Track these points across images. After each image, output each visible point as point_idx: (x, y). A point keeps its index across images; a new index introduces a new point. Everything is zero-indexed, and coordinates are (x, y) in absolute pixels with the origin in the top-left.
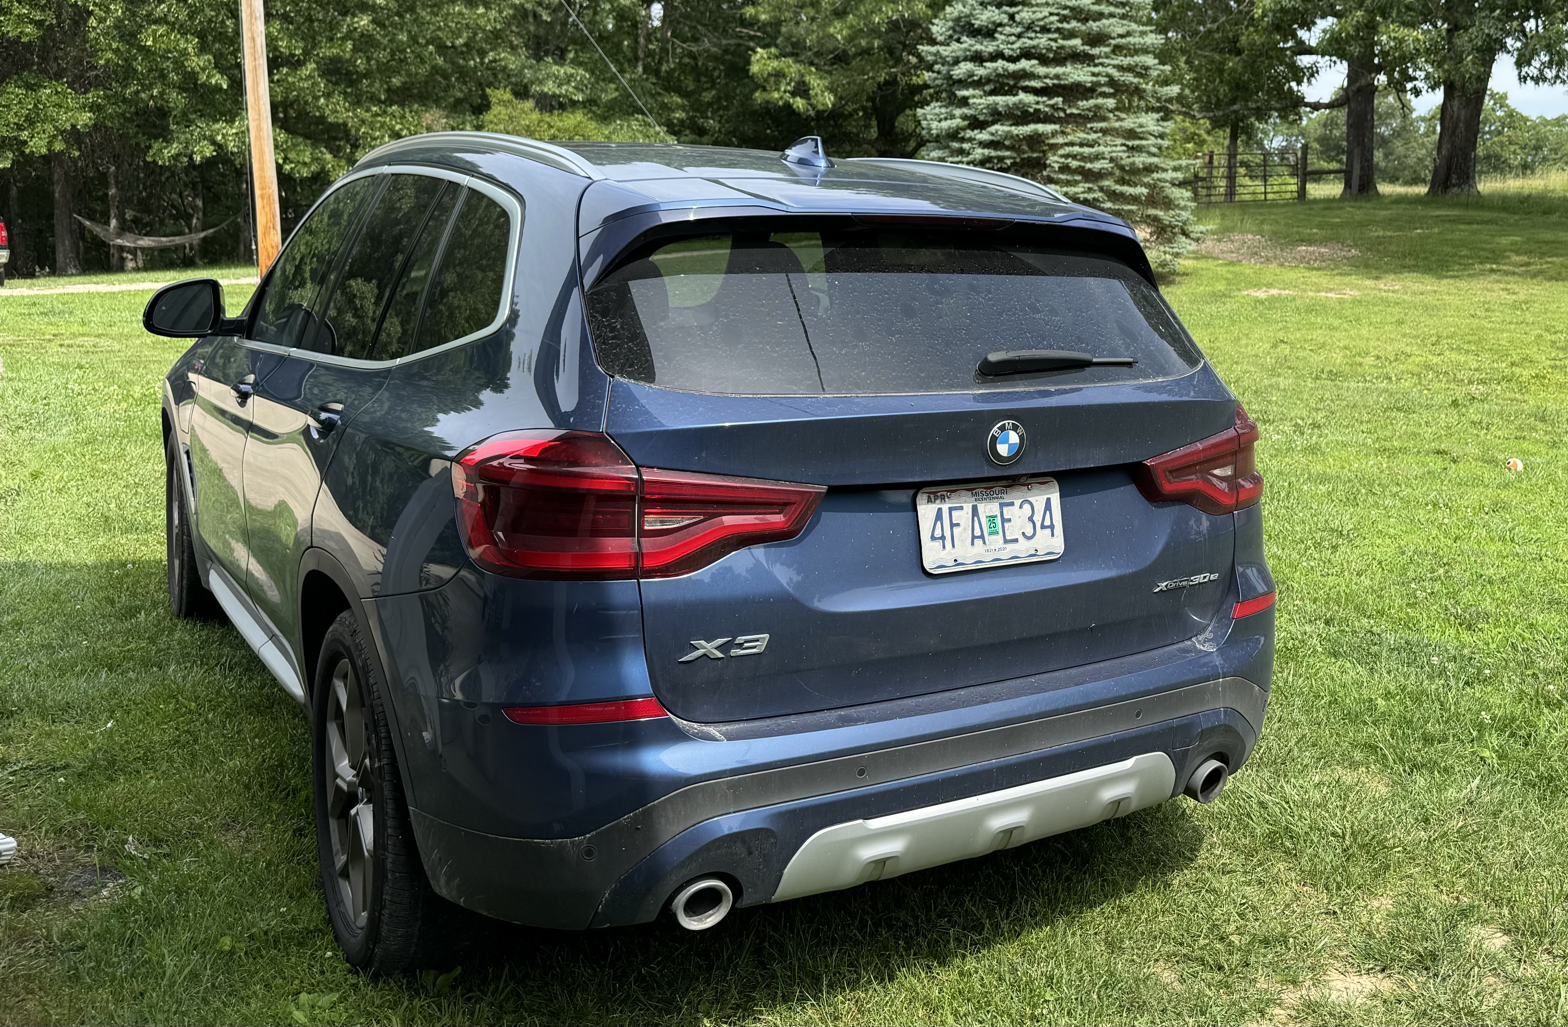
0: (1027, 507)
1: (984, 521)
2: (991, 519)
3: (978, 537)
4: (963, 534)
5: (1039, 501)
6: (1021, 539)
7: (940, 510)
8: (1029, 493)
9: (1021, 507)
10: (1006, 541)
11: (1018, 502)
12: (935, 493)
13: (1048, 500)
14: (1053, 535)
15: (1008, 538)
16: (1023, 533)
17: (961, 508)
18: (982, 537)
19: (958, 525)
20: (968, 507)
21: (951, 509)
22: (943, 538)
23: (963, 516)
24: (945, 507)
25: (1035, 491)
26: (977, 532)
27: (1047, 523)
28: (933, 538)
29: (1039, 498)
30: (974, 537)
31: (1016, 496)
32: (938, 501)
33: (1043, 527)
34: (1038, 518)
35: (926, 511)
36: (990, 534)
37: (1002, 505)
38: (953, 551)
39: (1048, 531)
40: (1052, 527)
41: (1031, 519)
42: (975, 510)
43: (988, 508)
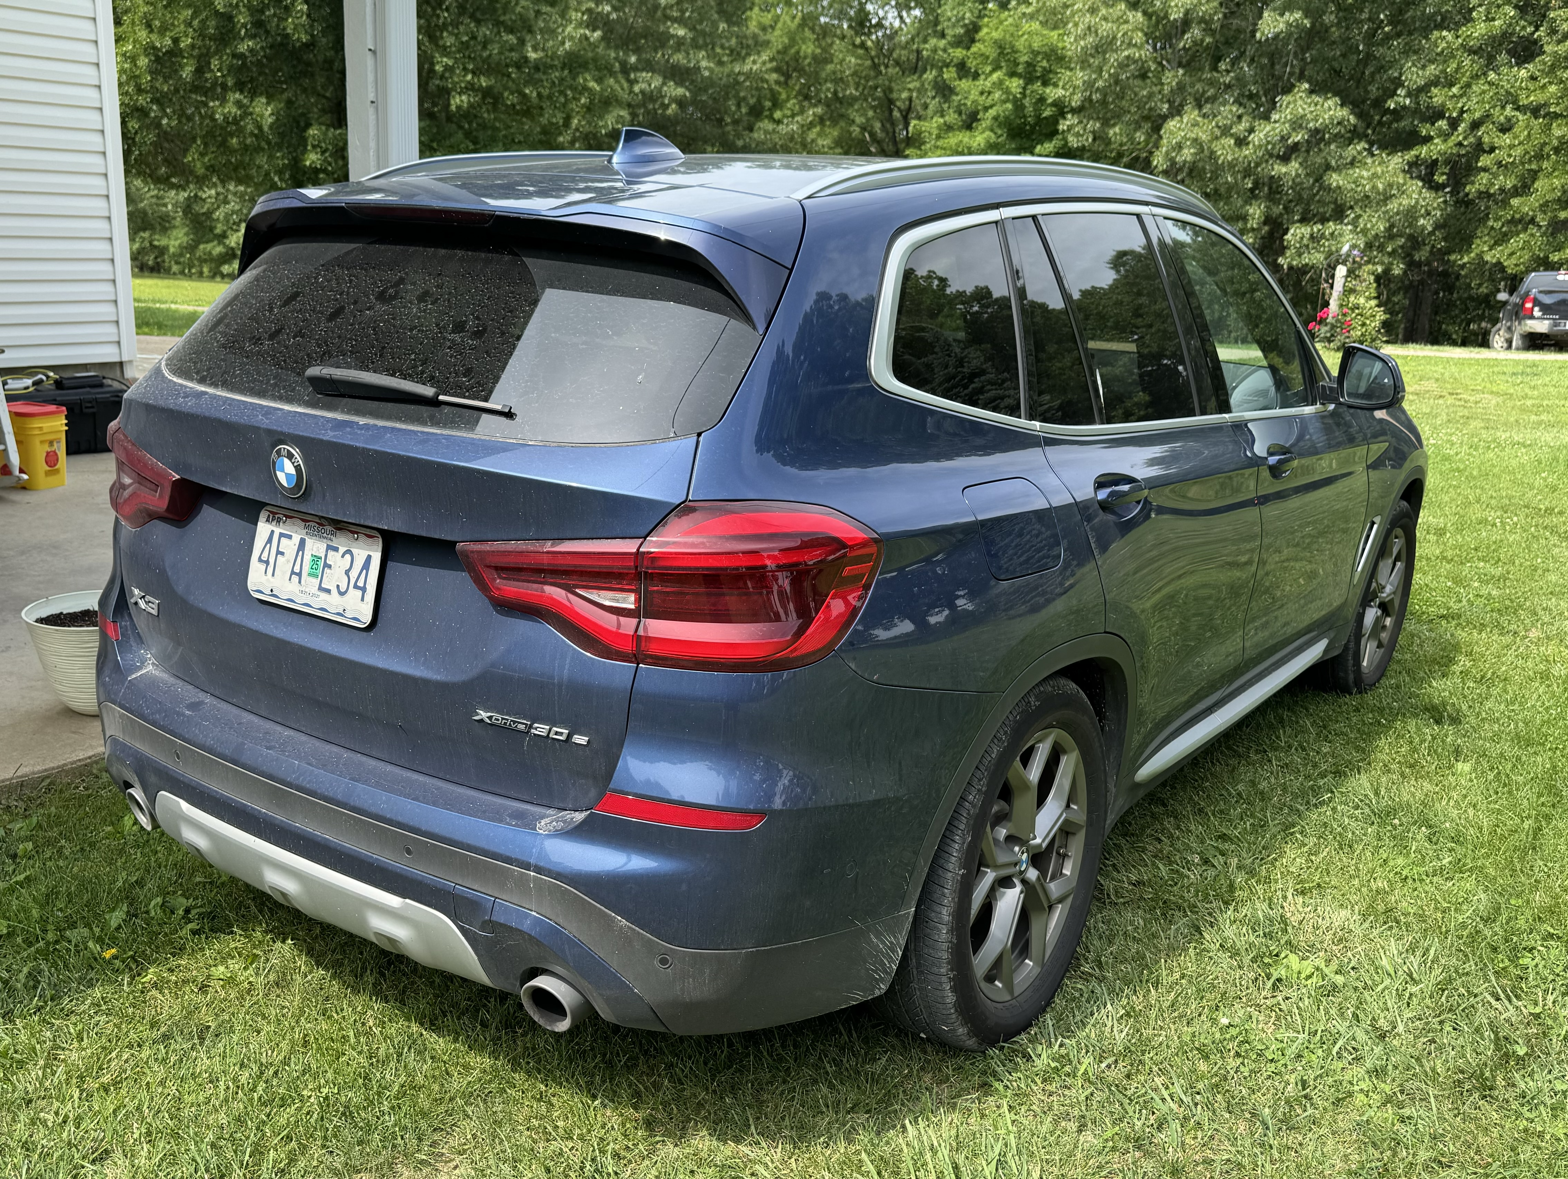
0: (348, 557)
1: (308, 558)
2: (316, 558)
3: (296, 574)
4: (284, 564)
5: (360, 555)
6: (334, 591)
7: (273, 532)
8: (355, 544)
9: (343, 556)
10: (321, 588)
11: (342, 550)
12: (274, 513)
13: (369, 557)
14: (362, 600)
15: (323, 586)
16: (338, 586)
17: (290, 537)
18: (299, 575)
19: (282, 554)
20: (296, 538)
21: (282, 535)
22: (267, 562)
23: (289, 546)
24: (278, 531)
25: (360, 543)
26: (297, 569)
27: (361, 584)
28: (260, 560)
29: (360, 551)
30: (293, 573)
31: (342, 542)
32: (274, 523)
33: (356, 587)
34: (354, 574)
35: (263, 529)
36: (310, 575)
37: (329, 548)
38: (271, 579)
39: (360, 593)
40: (364, 589)
41: (347, 572)
42: (302, 544)
43: (316, 546)
